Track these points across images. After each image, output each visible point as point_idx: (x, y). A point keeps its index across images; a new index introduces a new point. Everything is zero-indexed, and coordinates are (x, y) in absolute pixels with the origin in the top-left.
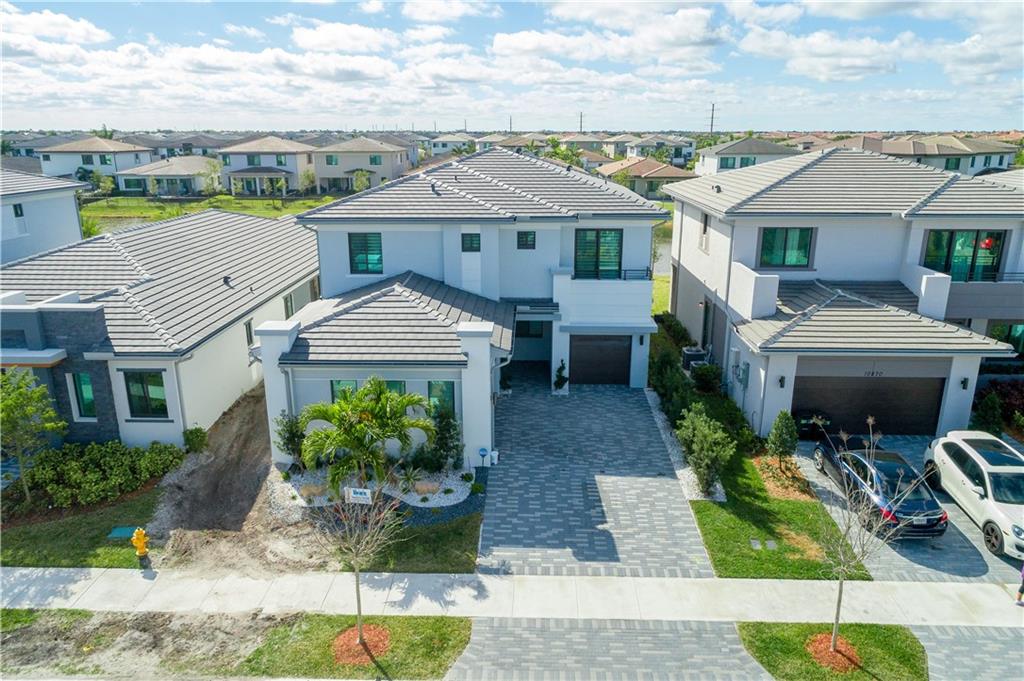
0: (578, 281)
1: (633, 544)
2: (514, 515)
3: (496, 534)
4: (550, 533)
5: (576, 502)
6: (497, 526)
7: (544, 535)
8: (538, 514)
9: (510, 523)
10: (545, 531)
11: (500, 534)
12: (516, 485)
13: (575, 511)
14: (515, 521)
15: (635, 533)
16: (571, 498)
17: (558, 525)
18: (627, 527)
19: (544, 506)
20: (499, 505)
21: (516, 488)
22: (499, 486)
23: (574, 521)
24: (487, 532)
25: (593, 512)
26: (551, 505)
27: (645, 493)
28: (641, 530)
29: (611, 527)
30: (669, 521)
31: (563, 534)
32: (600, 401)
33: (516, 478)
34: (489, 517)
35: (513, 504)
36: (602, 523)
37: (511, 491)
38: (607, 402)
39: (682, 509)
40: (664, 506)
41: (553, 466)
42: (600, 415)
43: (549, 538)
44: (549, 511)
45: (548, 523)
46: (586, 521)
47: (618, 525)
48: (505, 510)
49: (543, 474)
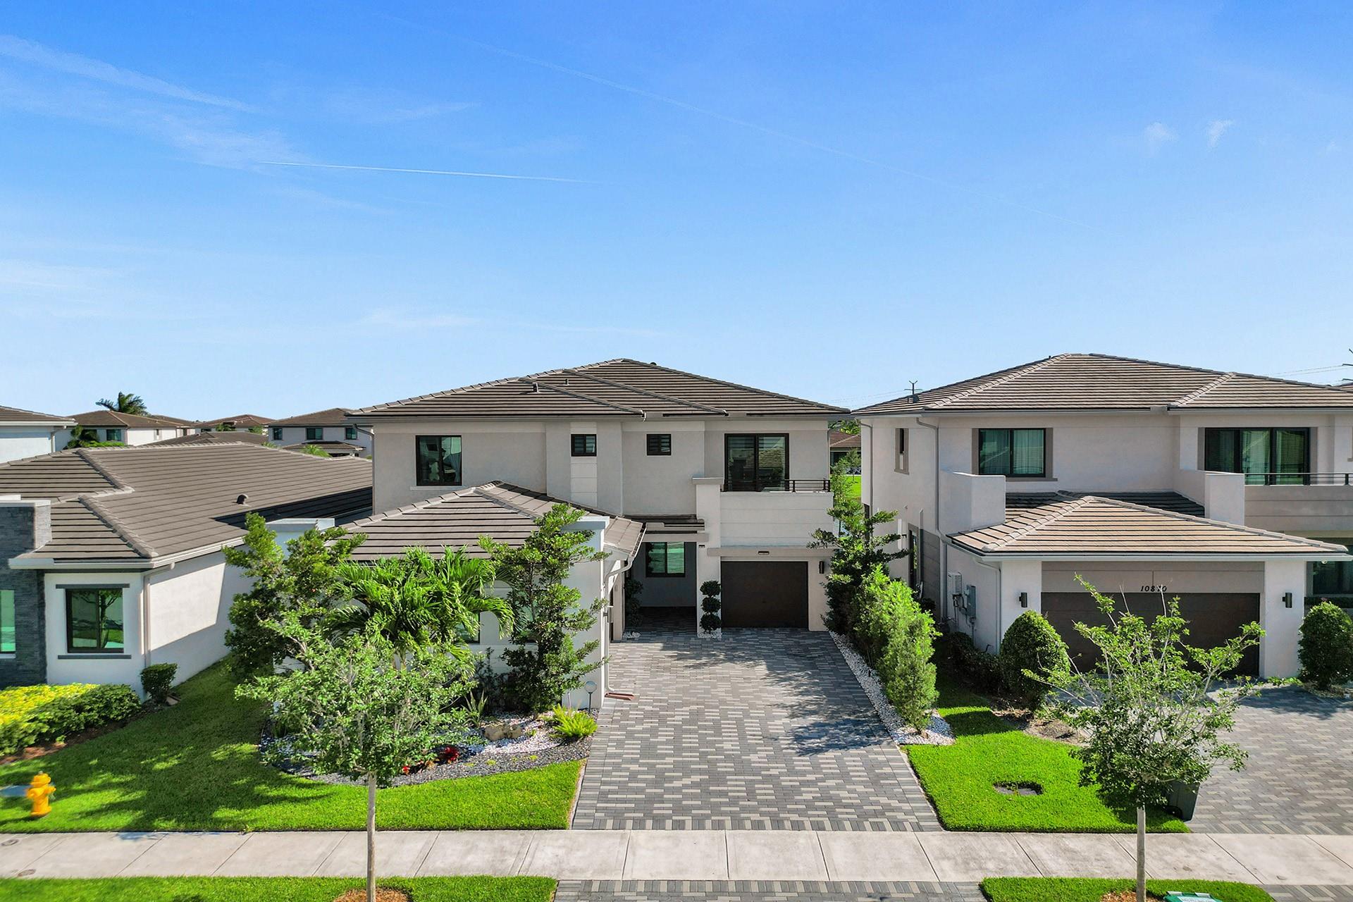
0: (729, 493)
1: (816, 792)
2: (633, 761)
4: (687, 781)
5: (727, 746)
6: (607, 774)
7: (677, 784)
8: (670, 760)
9: (627, 770)
10: (679, 779)
12: (639, 728)
13: (727, 756)
14: (634, 767)
15: (818, 780)
16: (721, 742)
17: (700, 772)
18: (804, 773)
19: (679, 750)
20: (610, 750)
21: (639, 732)
22: (614, 728)
23: (722, 767)
24: (590, 780)
25: (753, 757)
26: (691, 749)
27: (833, 736)
28: (827, 777)
29: (781, 774)
30: (870, 767)
31: (708, 782)
32: (766, 644)
33: (639, 721)
34: (595, 764)
35: (632, 749)
36: (768, 769)
37: (630, 735)
38: (777, 644)
39: (889, 753)
40: (862, 751)
41: (695, 707)
42: (766, 657)
43: (685, 786)
44: (687, 757)
45: (685, 769)
46: (742, 768)
47: (791, 772)
48: (619, 756)
49: (679, 716)
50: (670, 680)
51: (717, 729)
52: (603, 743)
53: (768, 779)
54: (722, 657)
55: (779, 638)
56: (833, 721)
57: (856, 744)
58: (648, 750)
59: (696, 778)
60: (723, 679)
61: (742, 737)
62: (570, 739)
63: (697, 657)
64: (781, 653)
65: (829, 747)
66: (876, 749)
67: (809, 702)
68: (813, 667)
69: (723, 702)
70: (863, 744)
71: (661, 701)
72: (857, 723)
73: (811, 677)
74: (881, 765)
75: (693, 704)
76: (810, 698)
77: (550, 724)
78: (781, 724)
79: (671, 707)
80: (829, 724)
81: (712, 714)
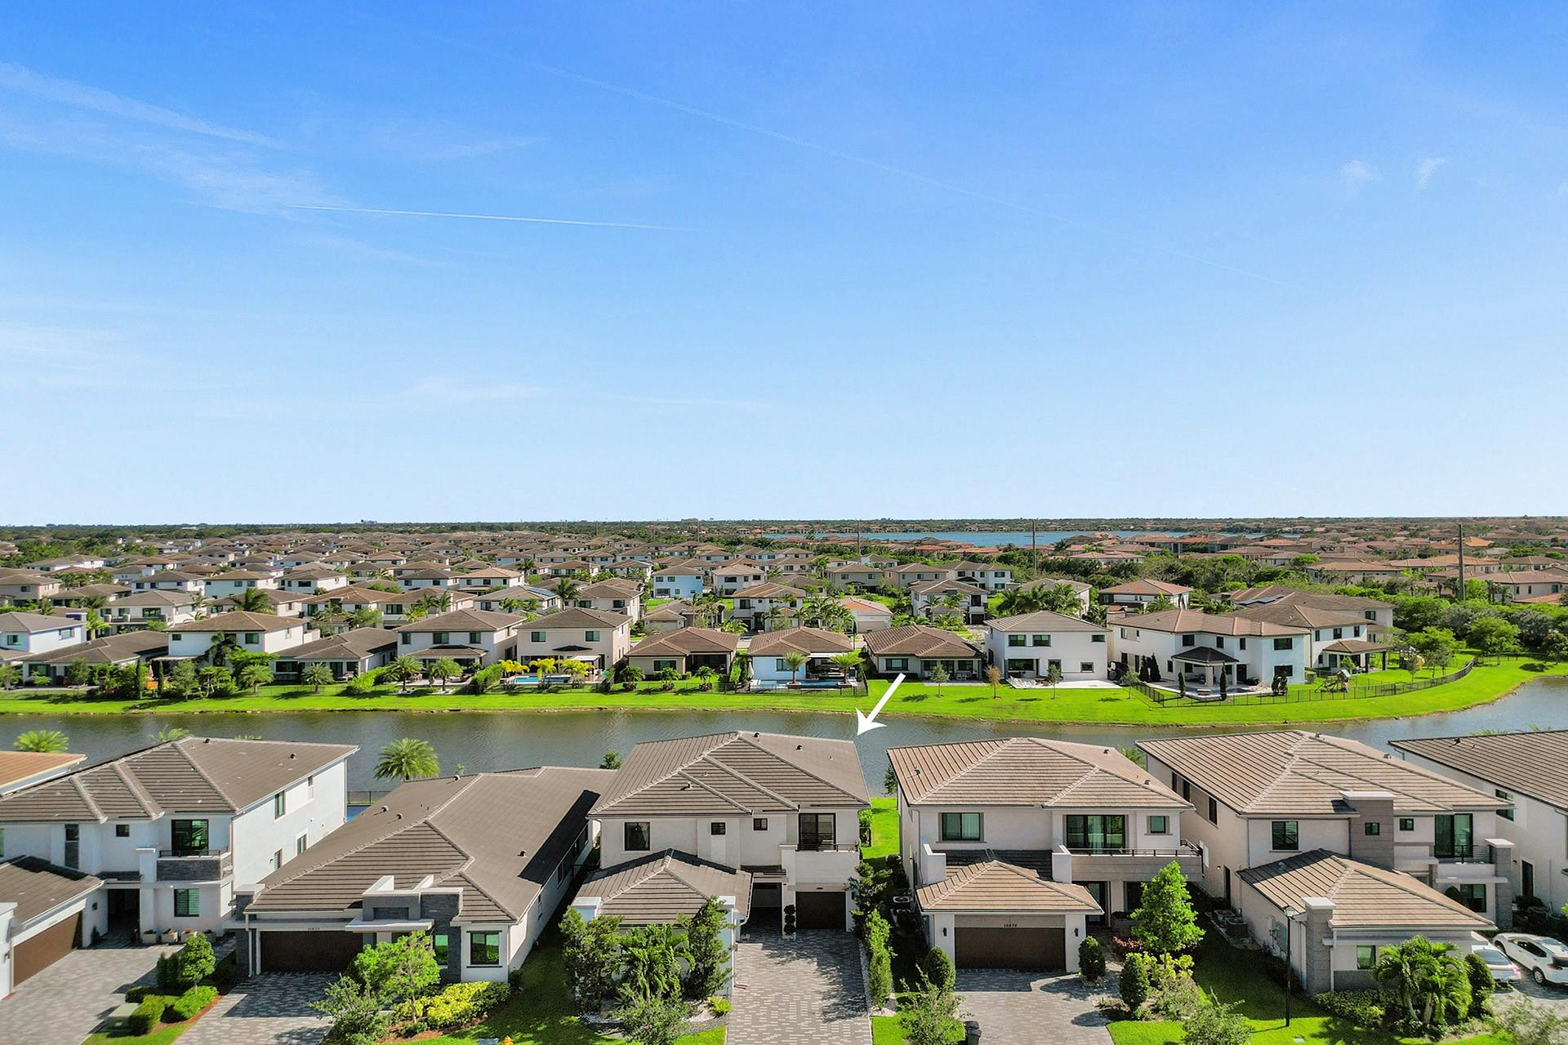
0: (801, 852)
2: (749, 1027)
3: (736, 1039)
4: (772, 1037)
5: (791, 1017)
6: (737, 1033)
7: (768, 1039)
8: (765, 1026)
9: (746, 1031)
10: (768, 1036)
11: (739, 1038)
12: (751, 1007)
13: (790, 1024)
14: (749, 1030)
15: (829, 1037)
16: (788, 1015)
17: (778, 1032)
18: (823, 1033)
19: (769, 1020)
20: (738, 1020)
21: (751, 1009)
22: (739, 1008)
23: (789, 1030)
24: (731, 1037)
25: (802, 1024)
26: (775, 1020)
27: (841, 1012)
28: (833, 1035)
29: (813, 1033)
30: (854, 1028)
31: (781, 1038)
32: (819, 944)
33: (751, 1003)
34: (732, 1028)
35: (748, 1019)
36: (808, 1030)
37: (747, 1012)
38: (825, 944)
39: (864, 1021)
40: (852, 1020)
41: (777, 994)
42: (818, 955)
43: (771, 1040)
44: (774, 1024)
45: (771, 1030)
46: (798, 1030)
47: (819, 1032)
48: (742, 1023)
49: (771, 999)
50: (767, 974)
51: (787, 1006)
52: (735, 1015)
53: (808, 1036)
54: (794, 955)
55: (828, 938)
56: (842, 1002)
57: (850, 1016)
58: (755, 1021)
59: (776, 1036)
60: (793, 973)
61: (798, 1013)
62: (719, 1014)
63: (781, 956)
64: (826, 952)
65: (838, 1017)
66: (859, 1019)
67: (833, 990)
68: (842, 962)
69: (792, 990)
70: (853, 1016)
71: (761, 989)
72: (854, 1003)
73: (839, 970)
74: (858, 1028)
75: (777, 991)
76: (835, 986)
77: (711, 1005)
78: (819, 1004)
79: (766, 993)
80: (839, 1004)
81: (786, 998)
